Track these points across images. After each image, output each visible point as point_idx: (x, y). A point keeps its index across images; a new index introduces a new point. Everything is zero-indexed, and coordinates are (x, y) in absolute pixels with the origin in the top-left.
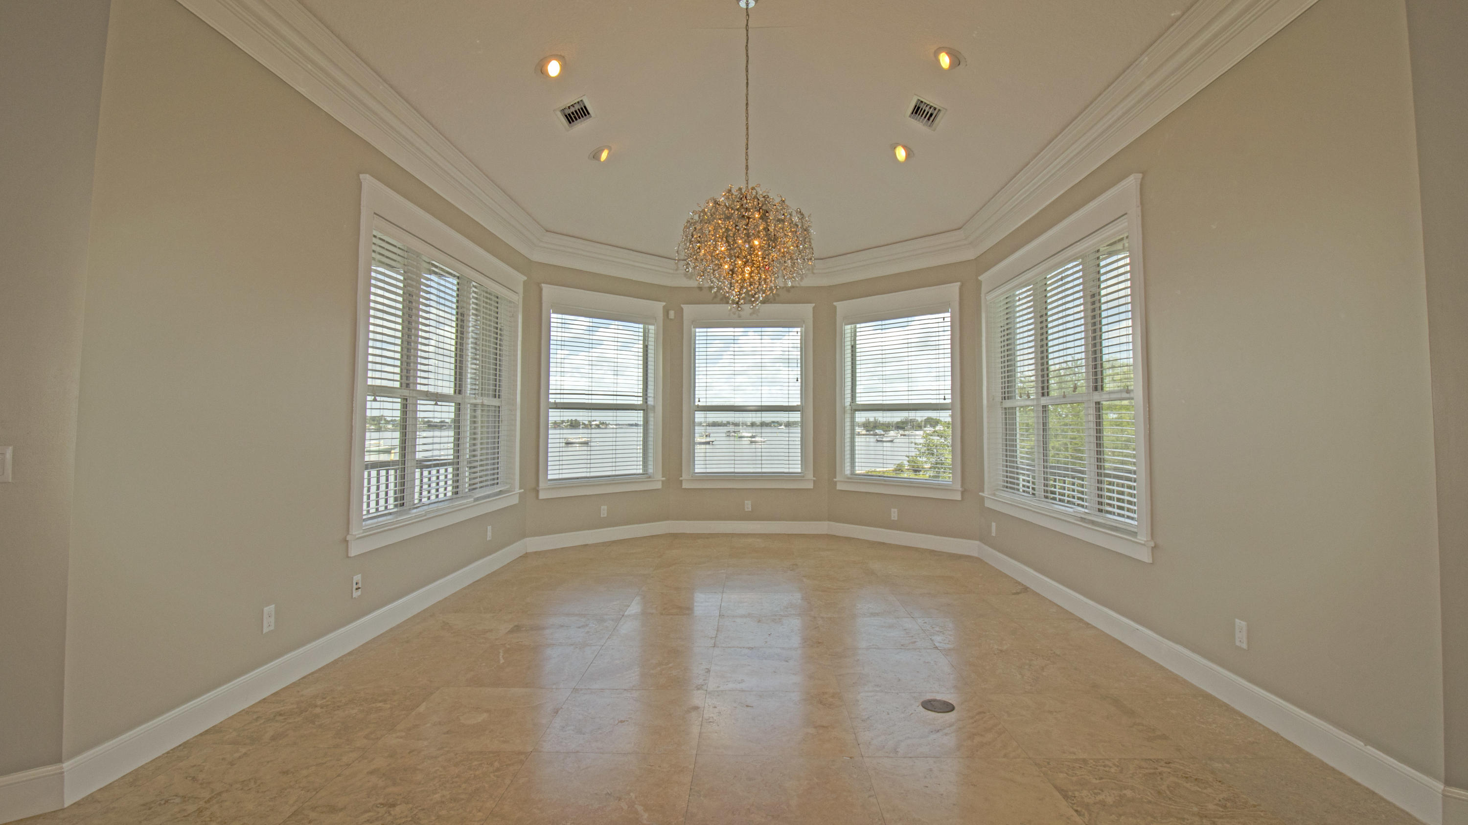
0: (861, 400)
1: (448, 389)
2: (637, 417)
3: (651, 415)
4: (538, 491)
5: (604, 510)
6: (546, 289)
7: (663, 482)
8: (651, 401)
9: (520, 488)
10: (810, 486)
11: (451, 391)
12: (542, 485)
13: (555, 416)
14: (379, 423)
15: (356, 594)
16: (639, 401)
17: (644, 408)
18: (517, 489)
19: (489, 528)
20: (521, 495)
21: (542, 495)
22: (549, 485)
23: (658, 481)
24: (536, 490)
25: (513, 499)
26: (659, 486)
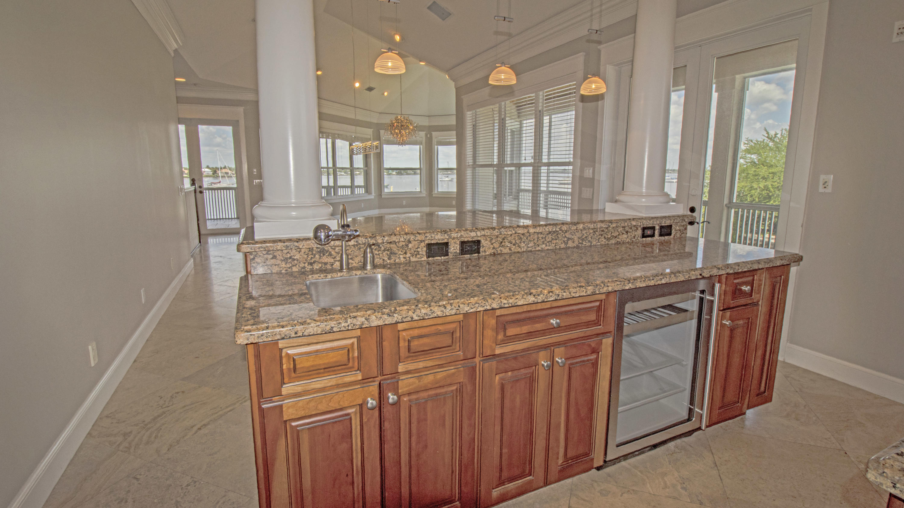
3: (422, 171)
5: (404, 203)
7: (426, 194)
8: (422, 167)
9: (376, 194)
12: (383, 193)
18: (373, 194)
19: (362, 204)
20: (375, 196)
21: (383, 197)
22: (385, 194)
23: (424, 194)
24: (381, 195)
25: (372, 197)
26: (424, 195)
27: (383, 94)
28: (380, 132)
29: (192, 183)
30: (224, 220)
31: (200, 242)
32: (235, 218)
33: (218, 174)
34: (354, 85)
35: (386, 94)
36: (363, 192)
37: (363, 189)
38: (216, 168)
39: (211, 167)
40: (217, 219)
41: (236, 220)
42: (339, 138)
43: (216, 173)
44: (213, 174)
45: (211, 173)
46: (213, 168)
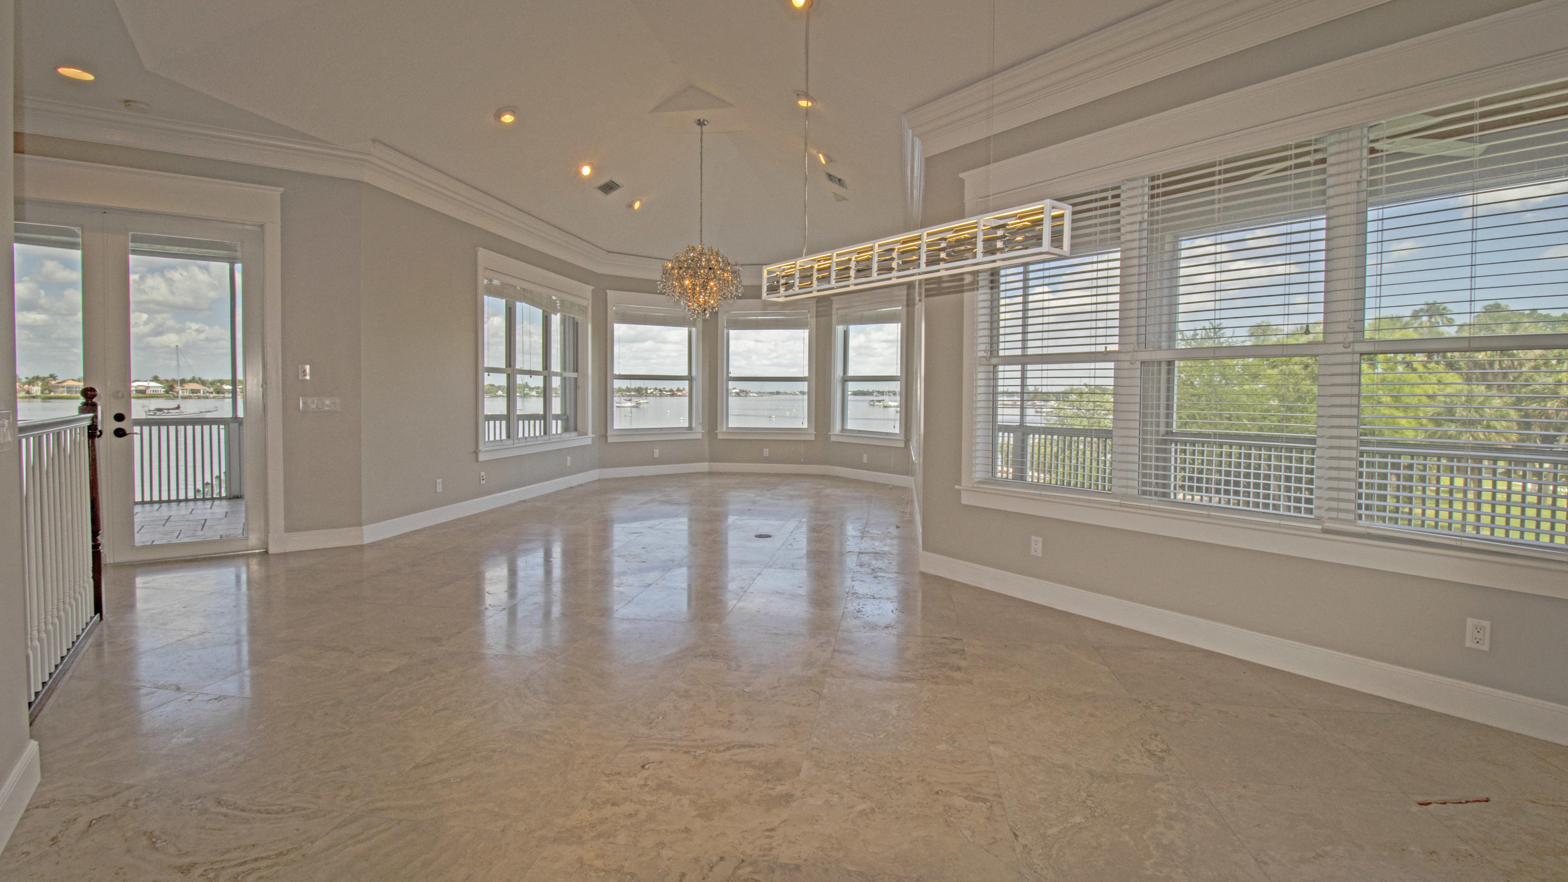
0: (851, 372)
1: (540, 368)
2: (685, 385)
3: (694, 383)
4: (607, 437)
5: (657, 453)
6: (610, 293)
7: (703, 433)
8: (694, 373)
9: (593, 434)
10: (813, 438)
11: (541, 369)
12: (609, 433)
13: (617, 384)
14: (493, 389)
15: (483, 482)
16: (686, 373)
17: (689, 378)
18: (590, 434)
19: (569, 458)
20: (593, 439)
21: (610, 440)
22: (615, 433)
23: (699, 433)
24: (605, 436)
25: (587, 441)
26: (699, 436)
27: (631, 206)
28: (606, 294)
29: (85, 404)
30: (191, 503)
31: (98, 608)
32: (220, 498)
33: (178, 393)
34: (578, 173)
35: (637, 205)
36: (559, 432)
37: (559, 422)
38: (174, 381)
39: (162, 378)
40: (169, 501)
41: (224, 502)
42: (525, 299)
43: (172, 390)
44: (167, 392)
45: (162, 391)
46: (167, 381)
